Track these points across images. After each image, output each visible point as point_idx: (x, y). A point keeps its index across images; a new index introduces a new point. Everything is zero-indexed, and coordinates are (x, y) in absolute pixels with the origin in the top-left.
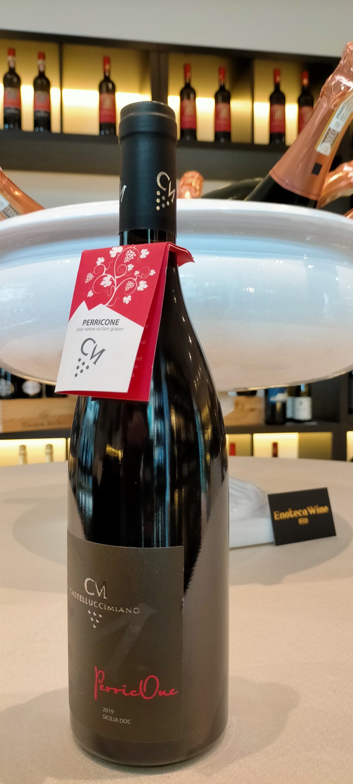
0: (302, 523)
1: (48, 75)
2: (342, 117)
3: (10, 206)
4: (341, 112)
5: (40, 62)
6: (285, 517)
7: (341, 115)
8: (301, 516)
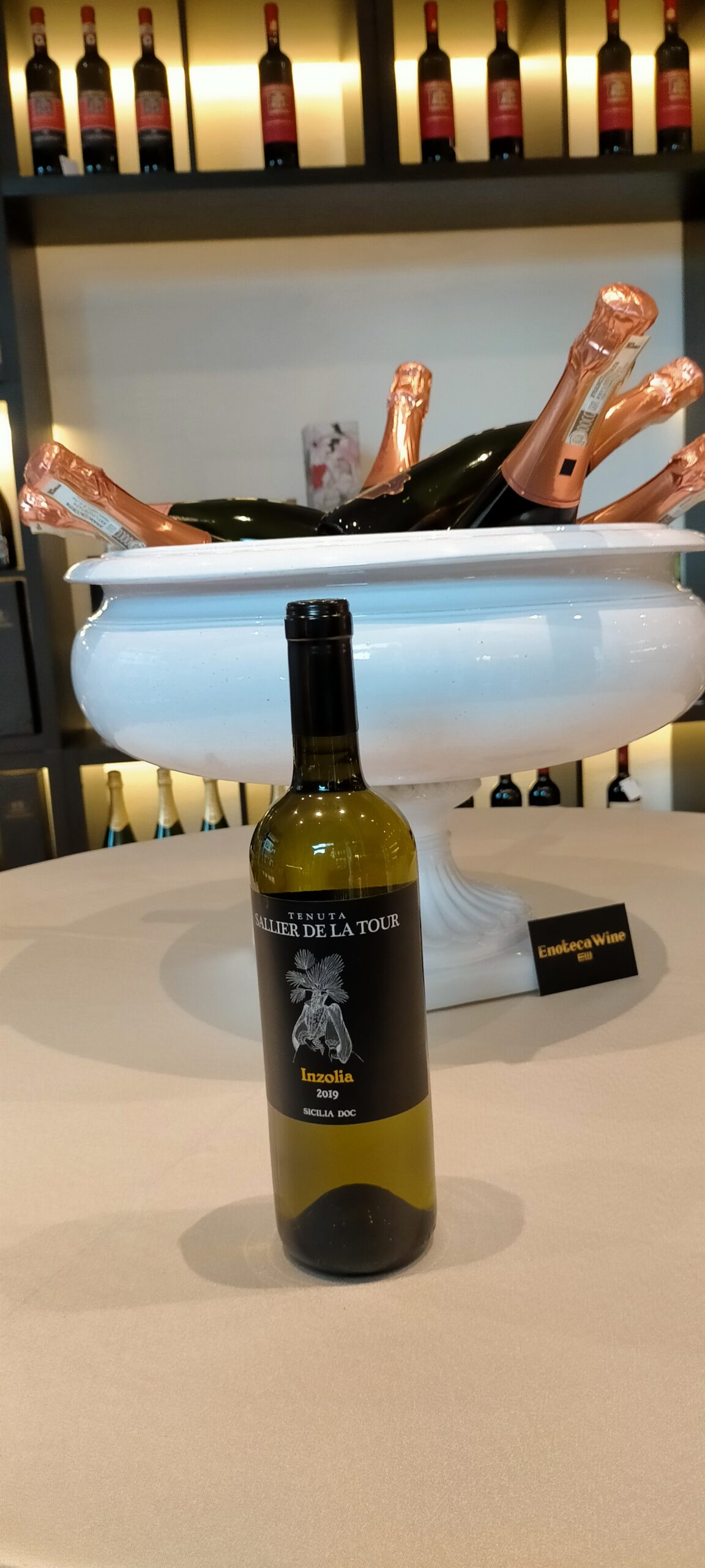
0: (584, 960)
1: (160, 54)
2: (600, 394)
3: (123, 529)
4: (597, 389)
5: (144, 28)
6: (556, 952)
7: (597, 393)
8: (582, 949)
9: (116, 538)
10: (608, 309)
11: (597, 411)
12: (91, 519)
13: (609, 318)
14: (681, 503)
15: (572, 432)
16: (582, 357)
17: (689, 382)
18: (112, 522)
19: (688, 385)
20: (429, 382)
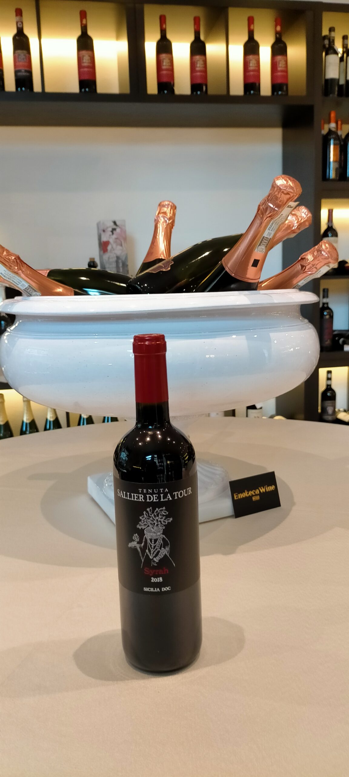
0: (255, 500)
1: (26, 32)
3: (30, 286)
4: (271, 226)
5: (18, 18)
6: (242, 497)
7: (272, 228)
8: (254, 494)
9: (25, 291)
10: (278, 188)
11: (271, 237)
12: (13, 281)
13: (279, 193)
14: (305, 279)
15: (258, 246)
16: (265, 211)
17: (305, 218)
18: (24, 282)
19: (305, 220)
20: (175, 211)
